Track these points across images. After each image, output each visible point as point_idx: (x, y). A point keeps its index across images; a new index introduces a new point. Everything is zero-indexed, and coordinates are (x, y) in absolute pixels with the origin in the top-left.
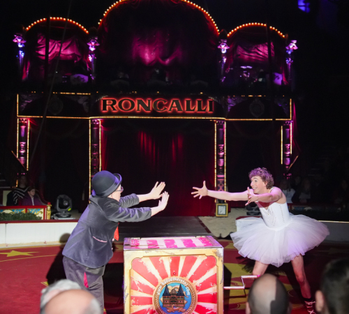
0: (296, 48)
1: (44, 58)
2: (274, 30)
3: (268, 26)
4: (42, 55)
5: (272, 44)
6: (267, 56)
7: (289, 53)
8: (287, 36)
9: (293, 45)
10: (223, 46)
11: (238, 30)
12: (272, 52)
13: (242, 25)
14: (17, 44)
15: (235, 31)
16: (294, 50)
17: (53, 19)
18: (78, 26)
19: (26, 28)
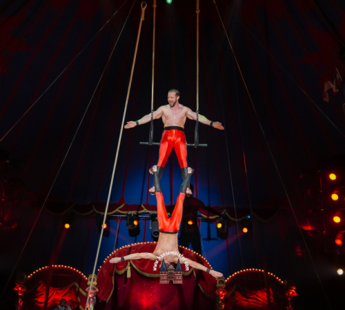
0: (295, 294)
1: (42, 305)
2: (272, 276)
3: (266, 272)
4: (41, 303)
5: (270, 290)
6: (266, 303)
7: (289, 299)
8: (286, 282)
9: (293, 292)
10: (221, 293)
11: (235, 275)
12: (271, 297)
13: (239, 271)
14: (17, 292)
15: (232, 277)
16: (294, 296)
17: (54, 267)
18: (78, 273)
19: (27, 276)
